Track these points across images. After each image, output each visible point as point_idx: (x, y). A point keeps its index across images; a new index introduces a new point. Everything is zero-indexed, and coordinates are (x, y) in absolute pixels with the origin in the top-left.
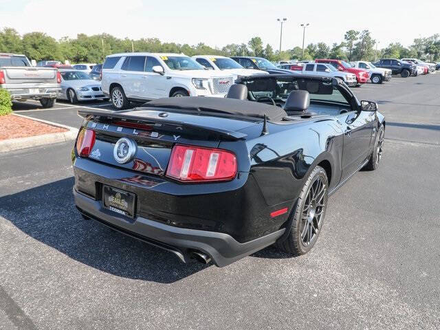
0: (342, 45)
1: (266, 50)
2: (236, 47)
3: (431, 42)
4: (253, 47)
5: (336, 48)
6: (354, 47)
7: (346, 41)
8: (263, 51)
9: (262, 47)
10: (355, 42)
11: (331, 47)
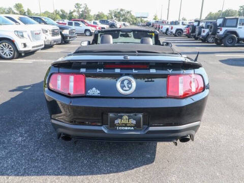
0: (74, 11)
1: (28, 12)
2: (4, 9)
3: (116, 12)
4: (17, 9)
5: (71, 13)
6: (81, 13)
7: (76, 9)
8: (25, 13)
9: (24, 10)
10: (80, 10)
11: (68, 12)
